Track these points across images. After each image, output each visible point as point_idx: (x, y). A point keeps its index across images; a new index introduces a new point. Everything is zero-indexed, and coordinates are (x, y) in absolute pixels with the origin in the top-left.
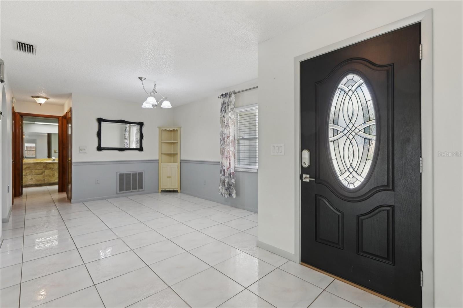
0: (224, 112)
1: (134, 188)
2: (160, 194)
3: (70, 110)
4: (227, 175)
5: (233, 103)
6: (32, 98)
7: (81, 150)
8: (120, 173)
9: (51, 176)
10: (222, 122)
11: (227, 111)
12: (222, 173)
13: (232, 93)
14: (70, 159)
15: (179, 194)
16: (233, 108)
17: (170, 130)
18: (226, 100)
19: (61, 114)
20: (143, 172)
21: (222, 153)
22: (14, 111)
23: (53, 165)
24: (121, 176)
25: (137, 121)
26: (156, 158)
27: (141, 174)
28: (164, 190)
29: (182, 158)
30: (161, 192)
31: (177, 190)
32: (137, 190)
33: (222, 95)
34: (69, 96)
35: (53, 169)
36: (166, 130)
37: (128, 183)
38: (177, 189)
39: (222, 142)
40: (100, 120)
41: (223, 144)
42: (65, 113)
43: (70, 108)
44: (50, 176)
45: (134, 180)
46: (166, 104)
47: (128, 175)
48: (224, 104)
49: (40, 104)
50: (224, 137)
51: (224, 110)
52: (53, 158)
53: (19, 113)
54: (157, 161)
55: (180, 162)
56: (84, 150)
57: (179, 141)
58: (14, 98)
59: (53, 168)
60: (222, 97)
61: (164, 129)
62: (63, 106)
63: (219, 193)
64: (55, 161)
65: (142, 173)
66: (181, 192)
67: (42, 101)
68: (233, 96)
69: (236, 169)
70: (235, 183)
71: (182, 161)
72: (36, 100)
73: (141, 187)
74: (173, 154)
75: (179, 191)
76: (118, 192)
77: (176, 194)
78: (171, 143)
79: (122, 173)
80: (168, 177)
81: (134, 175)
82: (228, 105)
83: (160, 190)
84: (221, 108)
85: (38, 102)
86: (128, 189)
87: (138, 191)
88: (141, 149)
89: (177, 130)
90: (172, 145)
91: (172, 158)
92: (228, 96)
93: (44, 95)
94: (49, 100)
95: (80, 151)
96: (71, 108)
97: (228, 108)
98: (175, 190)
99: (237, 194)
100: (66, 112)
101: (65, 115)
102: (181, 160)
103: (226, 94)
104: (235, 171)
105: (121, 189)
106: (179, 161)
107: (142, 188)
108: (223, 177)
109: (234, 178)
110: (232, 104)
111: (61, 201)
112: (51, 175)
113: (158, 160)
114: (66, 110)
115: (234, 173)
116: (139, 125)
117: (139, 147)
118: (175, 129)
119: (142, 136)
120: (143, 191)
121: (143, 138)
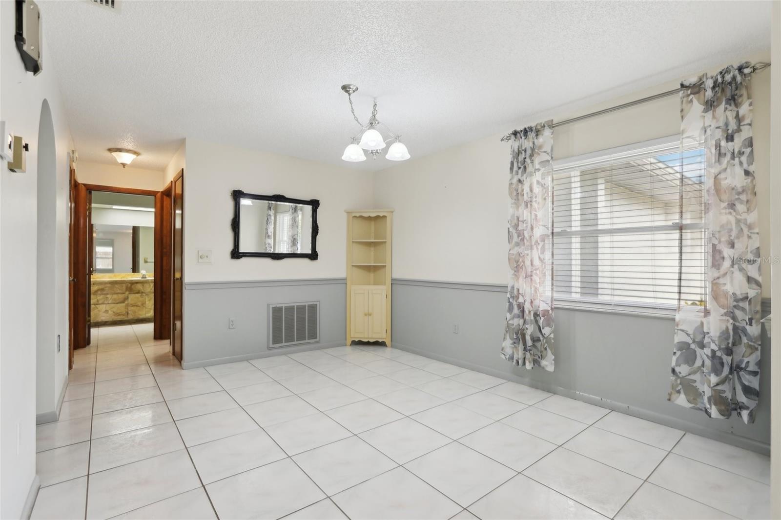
0: (520, 171)
1: (301, 337)
2: (348, 349)
3: (181, 174)
4: (530, 317)
5: (547, 148)
6: (108, 154)
7: (201, 257)
8: (274, 306)
9: (139, 306)
10: (517, 195)
11: (530, 169)
12: (516, 311)
13: (544, 126)
14: (178, 275)
15: (388, 352)
16: (548, 161)
17: (369, 217)
18: (527, 144)
19: (160, 188)
20: (317, 303)
21: (517, 265)
22: (75, 182)
23: (143, 286)
24: (277, 311)
25: (308, 199)
26: (342, 274)
27: (313, 308)
28: (357, 340)
29: (396, 275)
30: (351, 345)
31: (385, 342)
32: (307, 341)
33: (515, 133)
34: (179, 145)
35: (142, 293)
36: (361, 217)
37: (290, 328)
38: (384, 340)
39: (515, 239)
40: (237, 195)
41: (517, 244)
42: (167, 184)
43: (181, 169)
44: (137, 306)
45: (301, 320)
46: (399, 152)
47: (290, 309)
48: (519, 153)
49: (124, 165)
50: (520, 228)
51: (519, 168)
52: (143, 272)
53: (85, 185)
54: (343, 281)
55: (392, 284)
56: (207, 257)
57: (388, 240)
58: (75, 150)
59: (143, 291)
60: (513, 136)
61: (358, 216)
62: (163, 170)
63: (503, 356)
64: (146, 278)
65: (316, 305)
66: (392, 346)
67: (126, 158)
68: (547, 132)
69: (555, 302)
70: (552, 336)
71: (395, 282)
72: (117, 158)
73: (313, 335)
74: (374, 266)
75: (388, 342)
76: (271, 345)
77: (382, 349)
78: (369, 244)
79: (278, 306)
80: (366, 315)
81: (301, 309)
82: (531, 156)
83: (349, 342)
84: (512, 163)
85: (120, 161)
86: (290, 339)
87: (309, 343)
88: (313, 256)
89: (385, 217)
90: (372, 249)
91: (372, 276)
92: (532, 135)
93: (130, 146)
94: (140, 157)
95: (200, 260)
96: (183, 169)
97: (532, 162)
98: (380, 341)
99: (557, 361)
100: (170, 181)
101: (170, 187)
102: (392, 280)
103: (526, 132)
104: (552, 309)
105: (277, 339)
106: (389, 282)
107: (316, 338)
108: (517, 322)
109: (549, 325)
110: (545, 152)
111: (161, 361)
112: (139, 304)
113: (345, 279)
114: (171, 176)
115: (550, 312)
116: (311, 206)
117: (310, 252)
118: (381, 216)
119: (315, 230)
120: (318, 342)
121: (318, 232)
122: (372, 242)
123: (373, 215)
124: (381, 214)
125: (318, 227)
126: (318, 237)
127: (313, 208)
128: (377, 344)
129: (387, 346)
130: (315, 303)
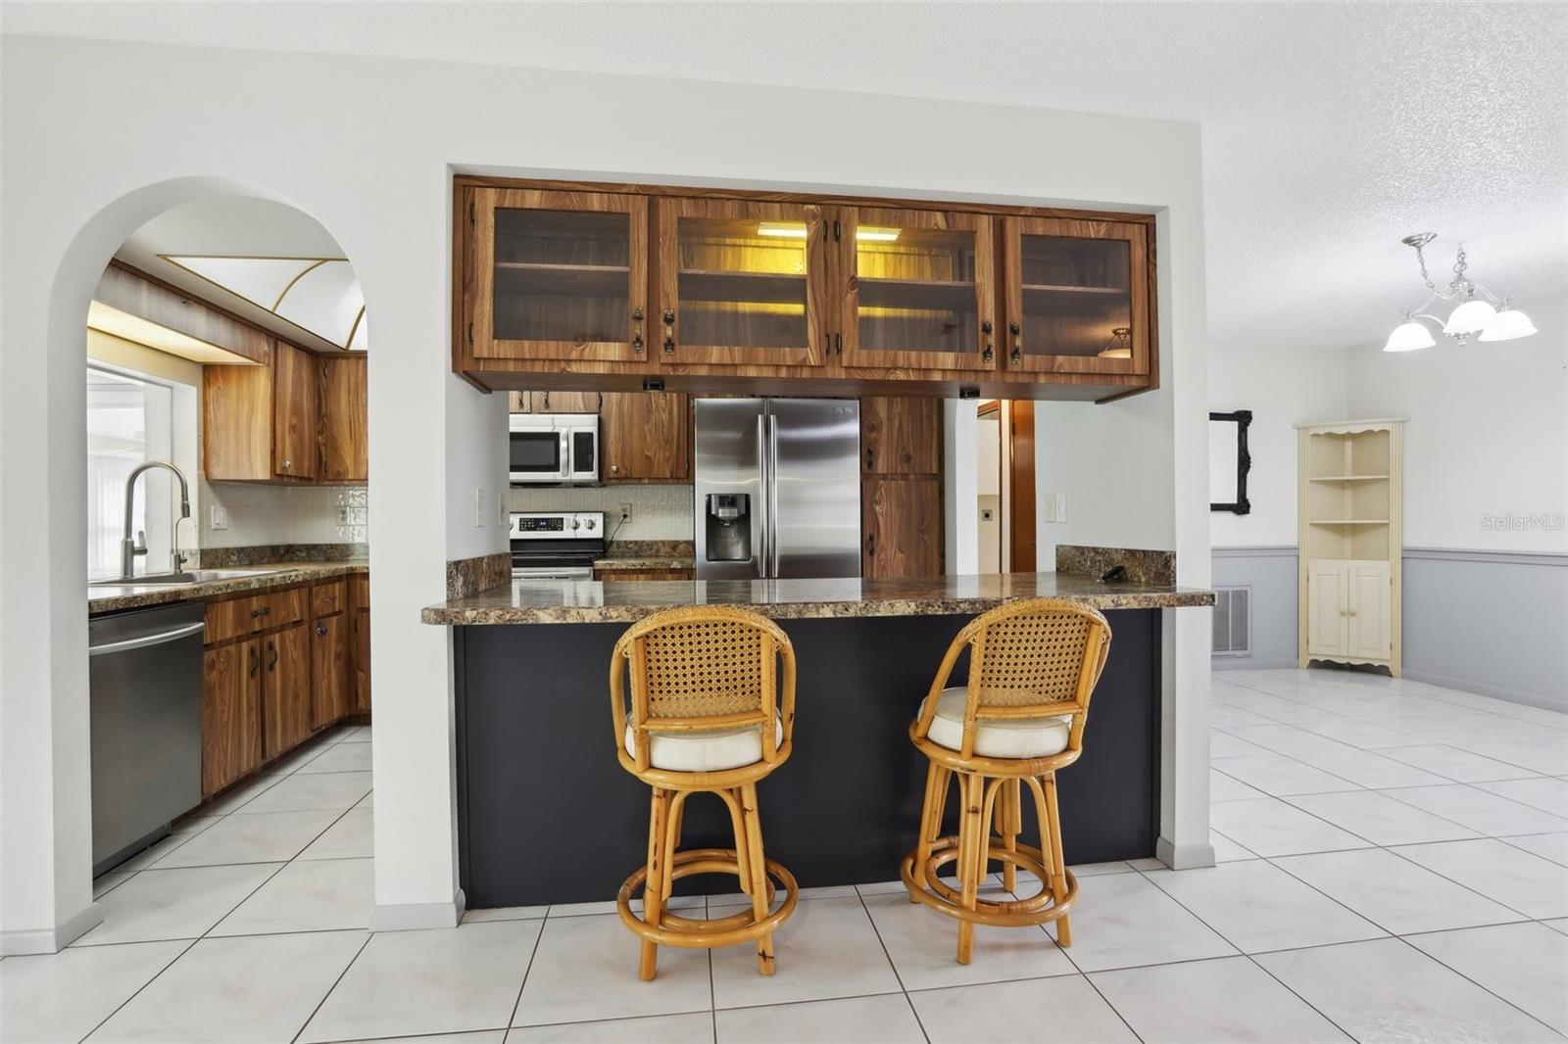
1: (1219, 645)
2: (1305, 674)
15: (1395, 684)
17: (1349, 433)
20: (1248, 589)
25: (1232, 410)
26: (1293, 541)
27: (1241, 598)
28: (1322, 659)
29: (1413, 541)
30: (1307, 668)
31: (1387, 668)
32: (1229, 652)
36: (1331, 436)
38: (1386, 664)
45: (1221, 616)
54: (1292, 553)
55: (1403, 558)
57: (1394, 476)
61: (1322, 433)
65: (1246, 592)
66: (1405, 677)
71: (1408, 555)
73: (1242, 644)
75: (1395, 667)
77: (1384, 679)
78: (1342, 485)
80: (1343, 614)
83: (1305, 661)
87: (1234, 656)
88: (1242, 507)
89: (1386, 432)
90: (1349, 493)
91: (1348, 543)
98: (1376, 664)
102: (1404, 550)
106: (1396, 555)
107: (1246, 649)
113: (1296, 549)
116: (1236, 423)
117: (1235, 501)
118: (1376, 430)
119: (1244, 463)
120: (1249, 656)
121: (1249, 467)
122: (1348, 481)
123: (1357, 429)
124: (1376, 428)
125: (1249, 458)
126: (1249, 475)
127: (1239, 426)
128: (1367, 669)
129: (1391, 676)
130: (1244, 589)
